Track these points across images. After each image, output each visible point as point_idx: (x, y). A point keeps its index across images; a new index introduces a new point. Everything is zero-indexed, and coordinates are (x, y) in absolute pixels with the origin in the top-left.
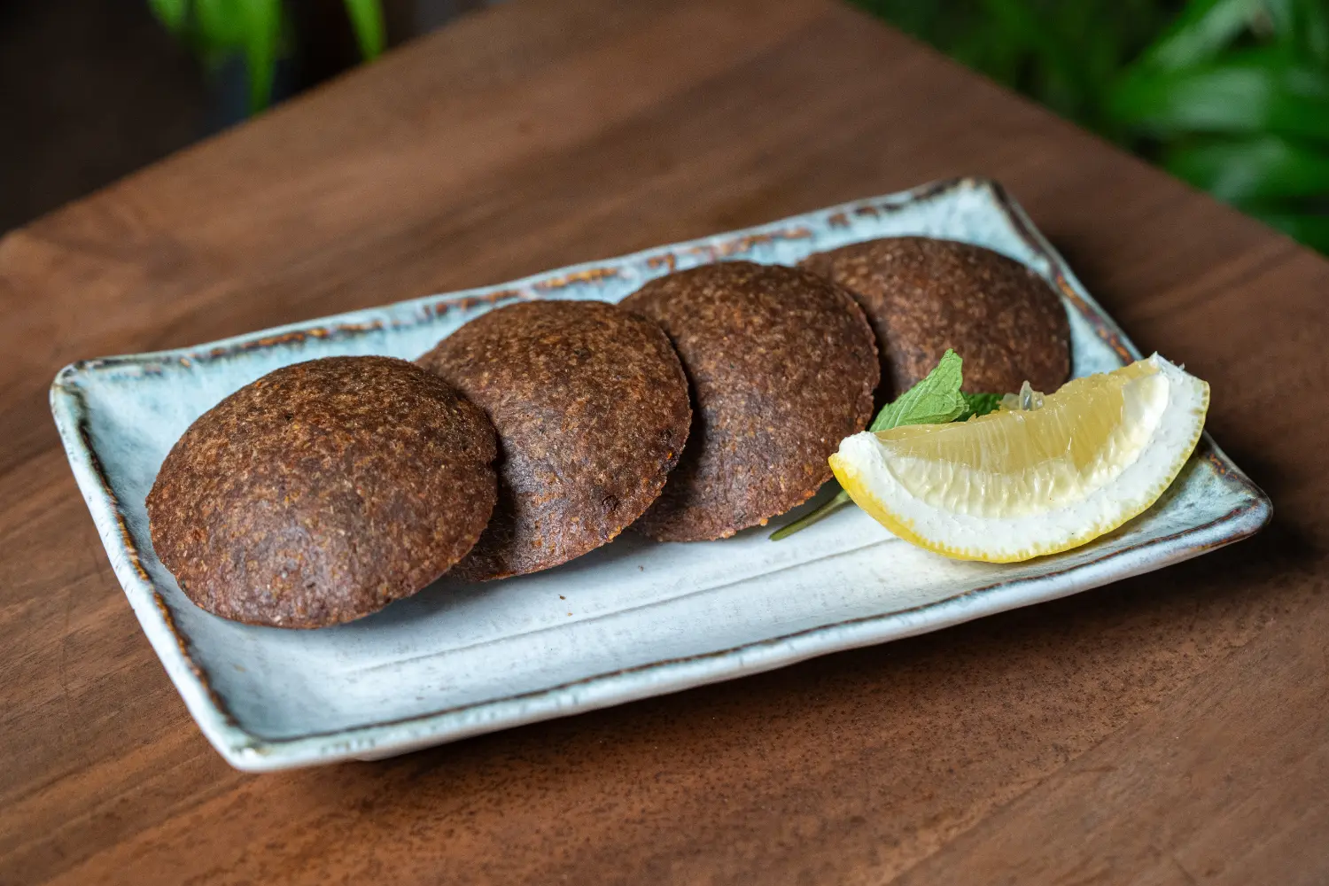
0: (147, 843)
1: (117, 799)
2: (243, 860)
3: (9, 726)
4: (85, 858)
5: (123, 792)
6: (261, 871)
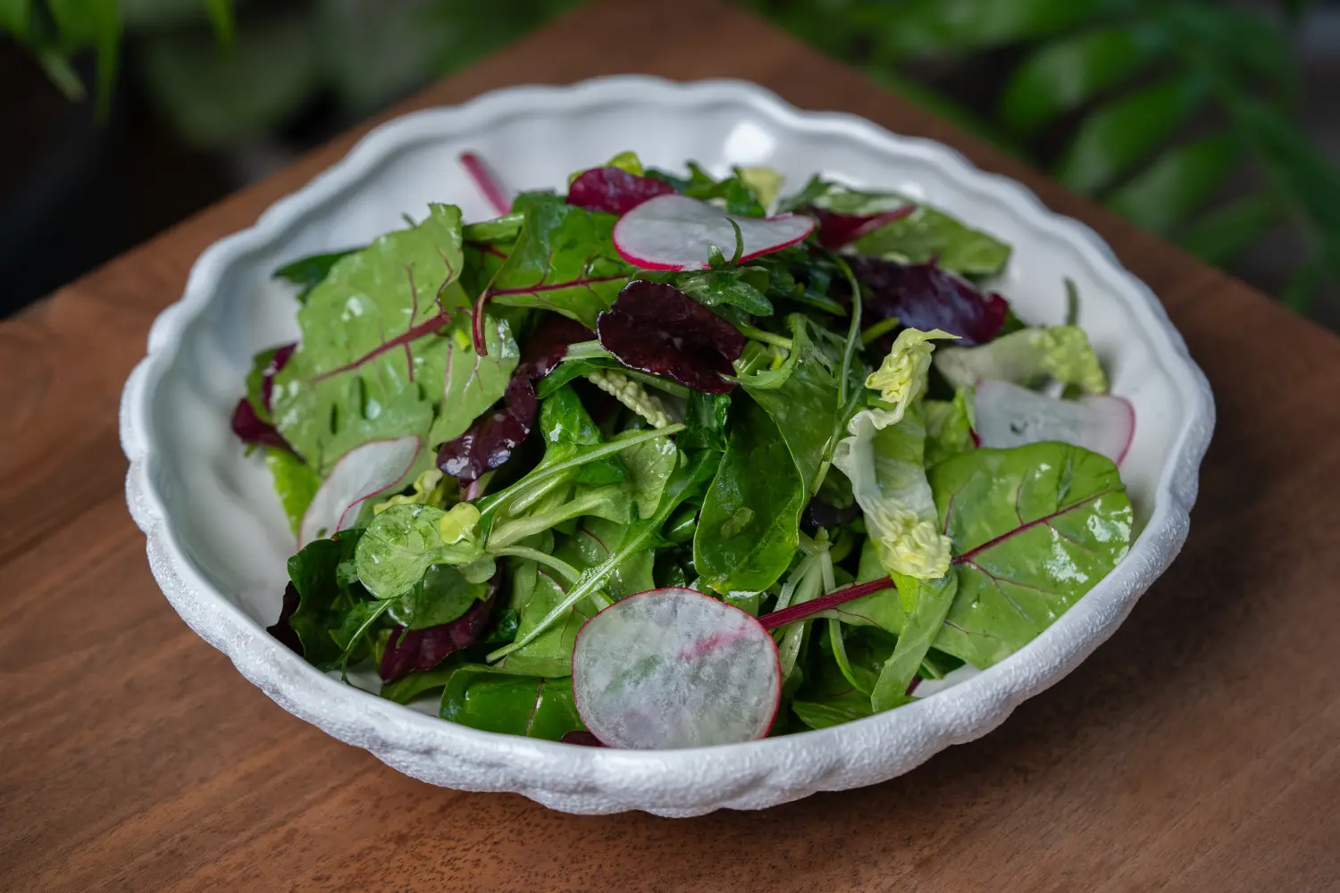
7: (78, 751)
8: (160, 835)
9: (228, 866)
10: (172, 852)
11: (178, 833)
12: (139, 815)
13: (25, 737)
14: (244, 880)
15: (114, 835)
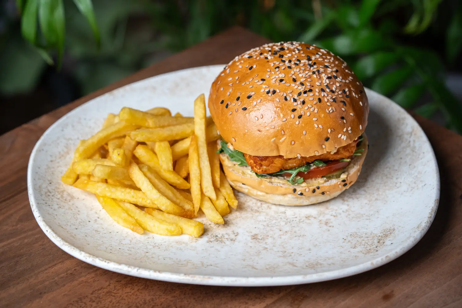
0: (82, 281)
1: (73, 269)
2: (109, 285)
3: (43, 250)
4: (64, 285)
5: (75, 267)
6: (114, 288)
7: (43, 245)
8: (68, 269)
9: (88, 278)
10: (71, 274)
11: (73, 268)
12: (61, 263)
13: (26, 241)
14: (94, 281)
15: (53, 269)
